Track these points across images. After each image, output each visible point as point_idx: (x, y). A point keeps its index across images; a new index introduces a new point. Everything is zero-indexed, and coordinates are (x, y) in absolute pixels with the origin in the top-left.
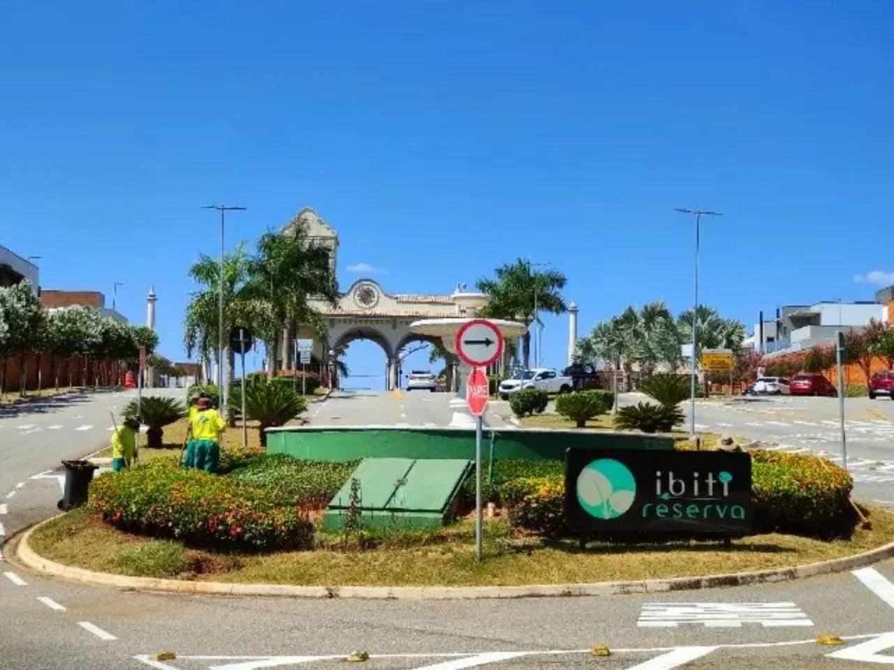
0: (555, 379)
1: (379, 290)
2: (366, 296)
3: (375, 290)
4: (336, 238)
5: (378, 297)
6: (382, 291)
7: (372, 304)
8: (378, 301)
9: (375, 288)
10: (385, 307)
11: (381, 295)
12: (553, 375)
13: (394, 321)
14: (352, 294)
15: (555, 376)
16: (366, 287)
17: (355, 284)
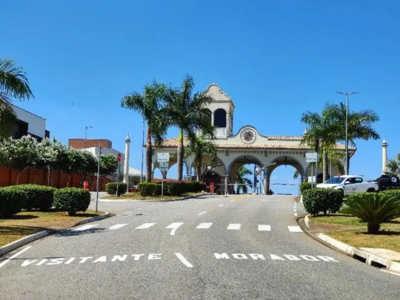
0: (363, 183)
1: (256, 133)
2: (248, 136)
3: (254, 132)
4: (231, 102)
5: (256, 137)
6: (258, 133)
7: (251, 141)
8: (256, 138)
9: (253, 131)
10: (260, 142)
11: (258, 135)
12: (360, 180)
13: (266, 151)
14: (239, 135)
15: (362, 181)
16: (248, 131)
17: (242, 128)
